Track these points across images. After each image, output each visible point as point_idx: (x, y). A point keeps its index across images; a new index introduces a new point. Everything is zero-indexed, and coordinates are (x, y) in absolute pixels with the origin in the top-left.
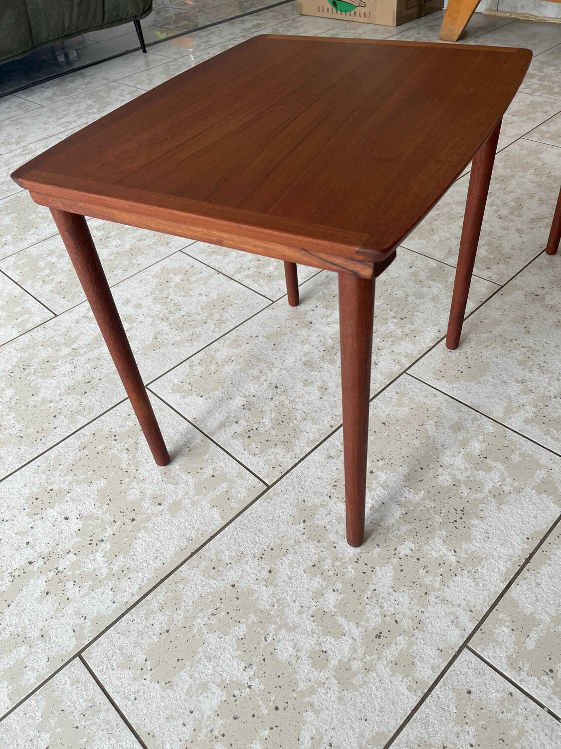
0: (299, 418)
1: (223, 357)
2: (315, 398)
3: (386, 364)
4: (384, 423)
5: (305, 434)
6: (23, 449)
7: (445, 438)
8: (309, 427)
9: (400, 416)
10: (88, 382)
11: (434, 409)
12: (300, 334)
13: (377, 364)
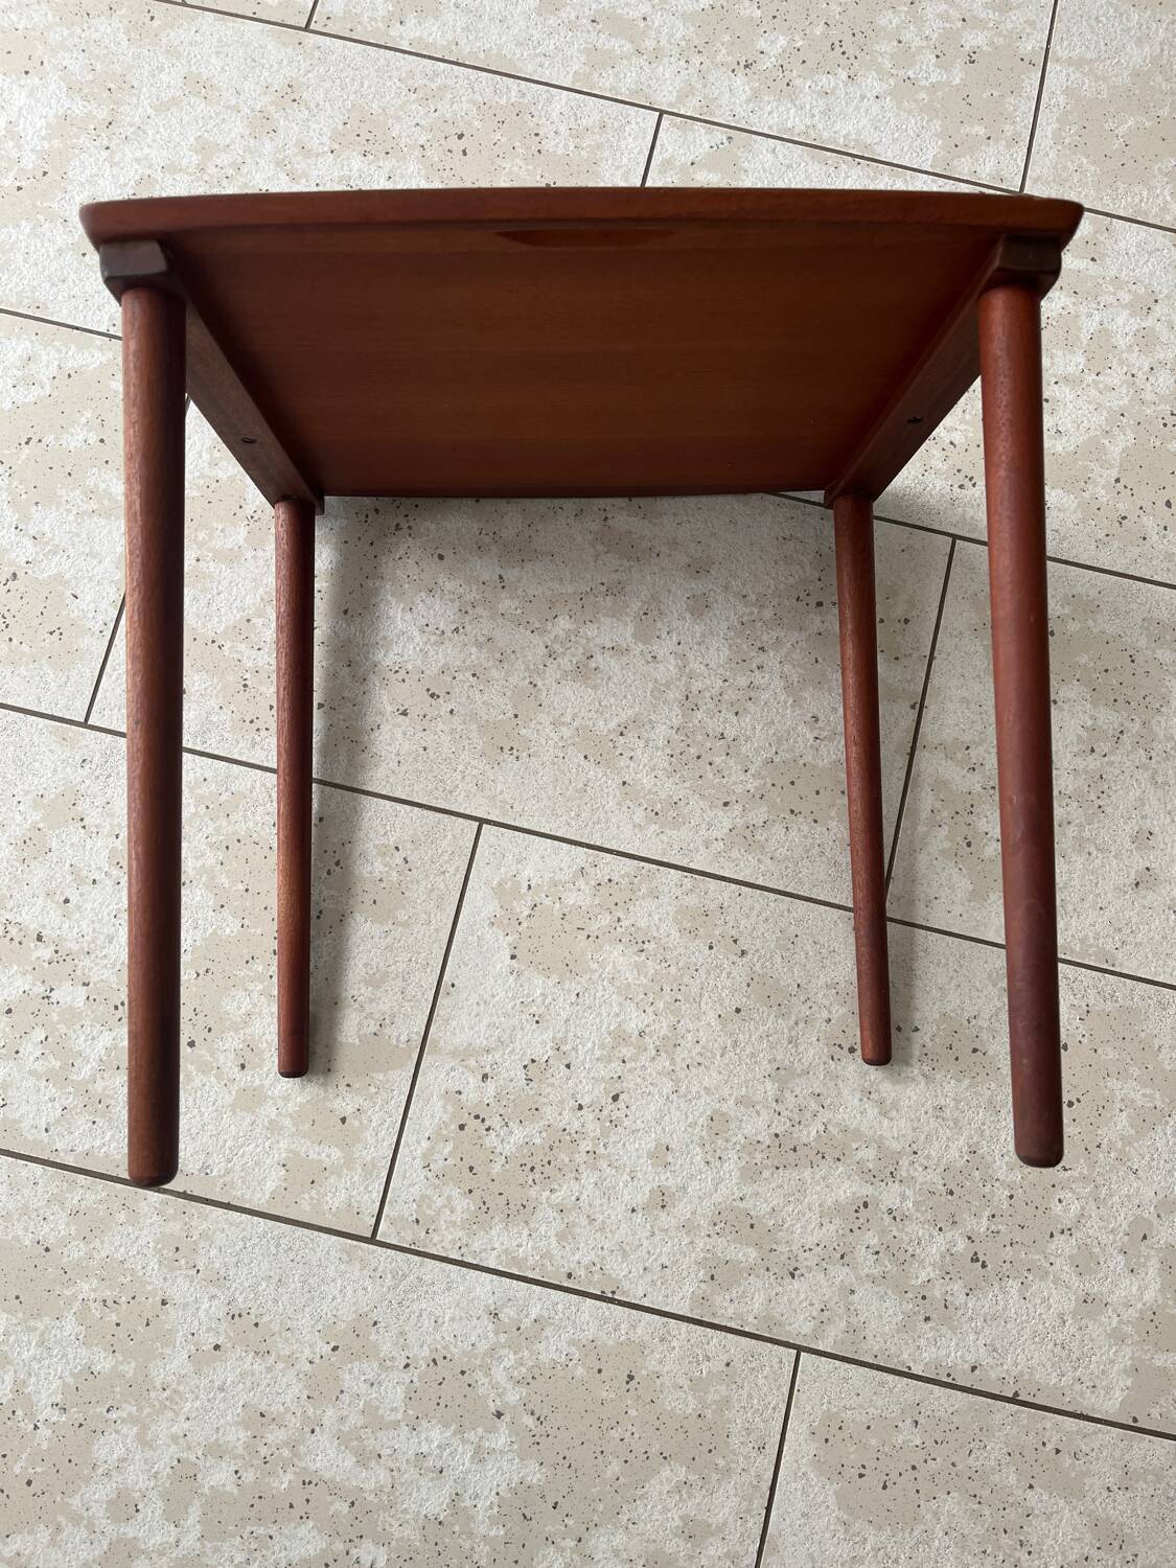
0: (557, 1198)
1: (642, 923)
2: (627, 1197)
3: (803, 1296)
4: (631, 1378)
5: (526, 1232)
6: (225, 716)
7: (654, 1518)
8: (546, 1232)
9: (667, 1403)
10: (432, 695)
11: (721, 1463)
12: (801, 1049)
13: (793, 1276)
